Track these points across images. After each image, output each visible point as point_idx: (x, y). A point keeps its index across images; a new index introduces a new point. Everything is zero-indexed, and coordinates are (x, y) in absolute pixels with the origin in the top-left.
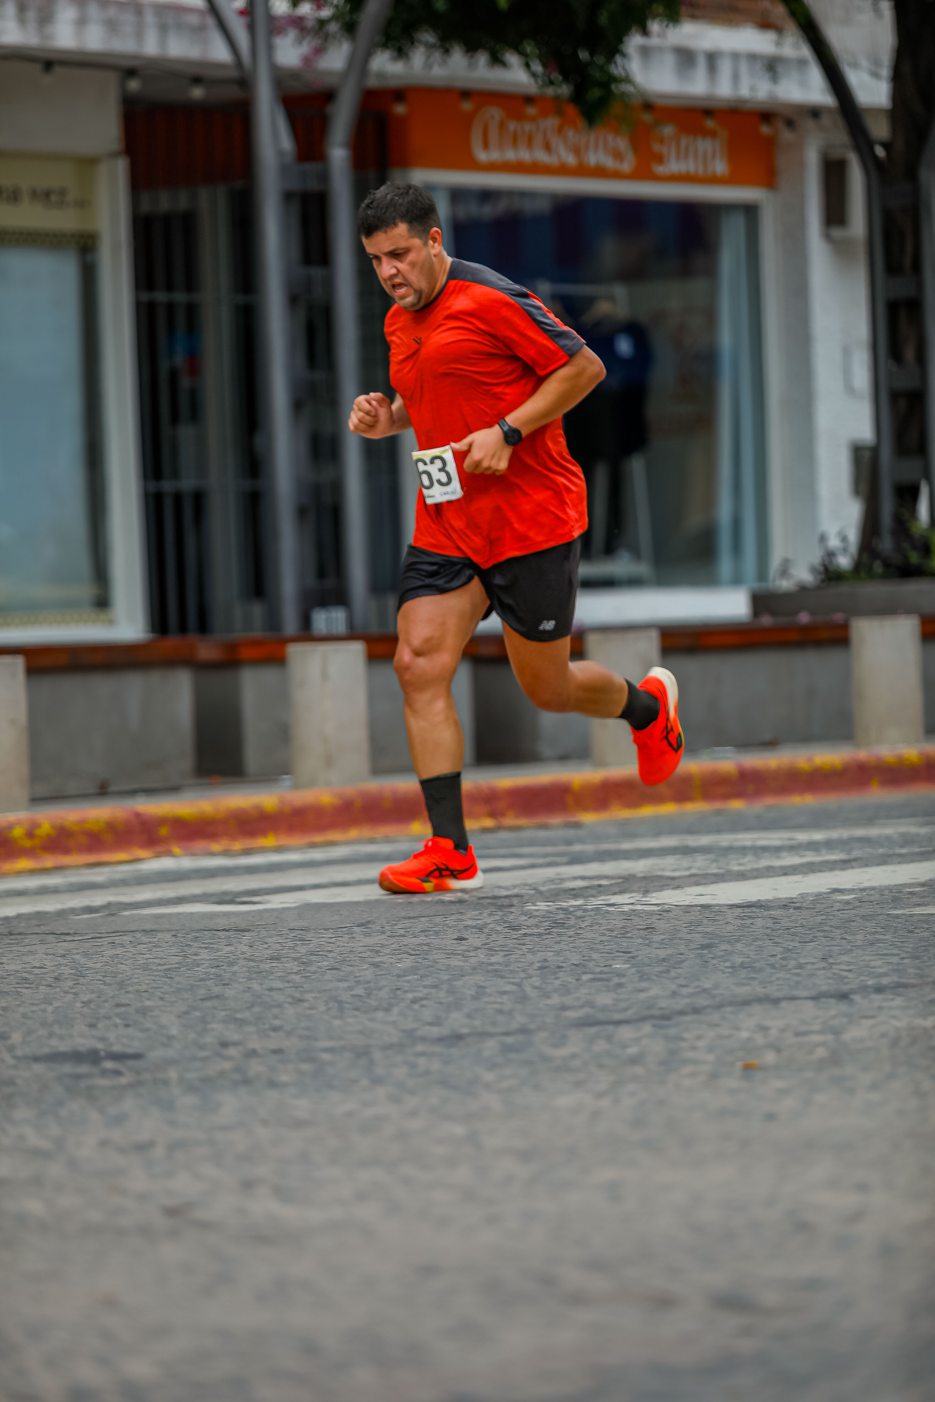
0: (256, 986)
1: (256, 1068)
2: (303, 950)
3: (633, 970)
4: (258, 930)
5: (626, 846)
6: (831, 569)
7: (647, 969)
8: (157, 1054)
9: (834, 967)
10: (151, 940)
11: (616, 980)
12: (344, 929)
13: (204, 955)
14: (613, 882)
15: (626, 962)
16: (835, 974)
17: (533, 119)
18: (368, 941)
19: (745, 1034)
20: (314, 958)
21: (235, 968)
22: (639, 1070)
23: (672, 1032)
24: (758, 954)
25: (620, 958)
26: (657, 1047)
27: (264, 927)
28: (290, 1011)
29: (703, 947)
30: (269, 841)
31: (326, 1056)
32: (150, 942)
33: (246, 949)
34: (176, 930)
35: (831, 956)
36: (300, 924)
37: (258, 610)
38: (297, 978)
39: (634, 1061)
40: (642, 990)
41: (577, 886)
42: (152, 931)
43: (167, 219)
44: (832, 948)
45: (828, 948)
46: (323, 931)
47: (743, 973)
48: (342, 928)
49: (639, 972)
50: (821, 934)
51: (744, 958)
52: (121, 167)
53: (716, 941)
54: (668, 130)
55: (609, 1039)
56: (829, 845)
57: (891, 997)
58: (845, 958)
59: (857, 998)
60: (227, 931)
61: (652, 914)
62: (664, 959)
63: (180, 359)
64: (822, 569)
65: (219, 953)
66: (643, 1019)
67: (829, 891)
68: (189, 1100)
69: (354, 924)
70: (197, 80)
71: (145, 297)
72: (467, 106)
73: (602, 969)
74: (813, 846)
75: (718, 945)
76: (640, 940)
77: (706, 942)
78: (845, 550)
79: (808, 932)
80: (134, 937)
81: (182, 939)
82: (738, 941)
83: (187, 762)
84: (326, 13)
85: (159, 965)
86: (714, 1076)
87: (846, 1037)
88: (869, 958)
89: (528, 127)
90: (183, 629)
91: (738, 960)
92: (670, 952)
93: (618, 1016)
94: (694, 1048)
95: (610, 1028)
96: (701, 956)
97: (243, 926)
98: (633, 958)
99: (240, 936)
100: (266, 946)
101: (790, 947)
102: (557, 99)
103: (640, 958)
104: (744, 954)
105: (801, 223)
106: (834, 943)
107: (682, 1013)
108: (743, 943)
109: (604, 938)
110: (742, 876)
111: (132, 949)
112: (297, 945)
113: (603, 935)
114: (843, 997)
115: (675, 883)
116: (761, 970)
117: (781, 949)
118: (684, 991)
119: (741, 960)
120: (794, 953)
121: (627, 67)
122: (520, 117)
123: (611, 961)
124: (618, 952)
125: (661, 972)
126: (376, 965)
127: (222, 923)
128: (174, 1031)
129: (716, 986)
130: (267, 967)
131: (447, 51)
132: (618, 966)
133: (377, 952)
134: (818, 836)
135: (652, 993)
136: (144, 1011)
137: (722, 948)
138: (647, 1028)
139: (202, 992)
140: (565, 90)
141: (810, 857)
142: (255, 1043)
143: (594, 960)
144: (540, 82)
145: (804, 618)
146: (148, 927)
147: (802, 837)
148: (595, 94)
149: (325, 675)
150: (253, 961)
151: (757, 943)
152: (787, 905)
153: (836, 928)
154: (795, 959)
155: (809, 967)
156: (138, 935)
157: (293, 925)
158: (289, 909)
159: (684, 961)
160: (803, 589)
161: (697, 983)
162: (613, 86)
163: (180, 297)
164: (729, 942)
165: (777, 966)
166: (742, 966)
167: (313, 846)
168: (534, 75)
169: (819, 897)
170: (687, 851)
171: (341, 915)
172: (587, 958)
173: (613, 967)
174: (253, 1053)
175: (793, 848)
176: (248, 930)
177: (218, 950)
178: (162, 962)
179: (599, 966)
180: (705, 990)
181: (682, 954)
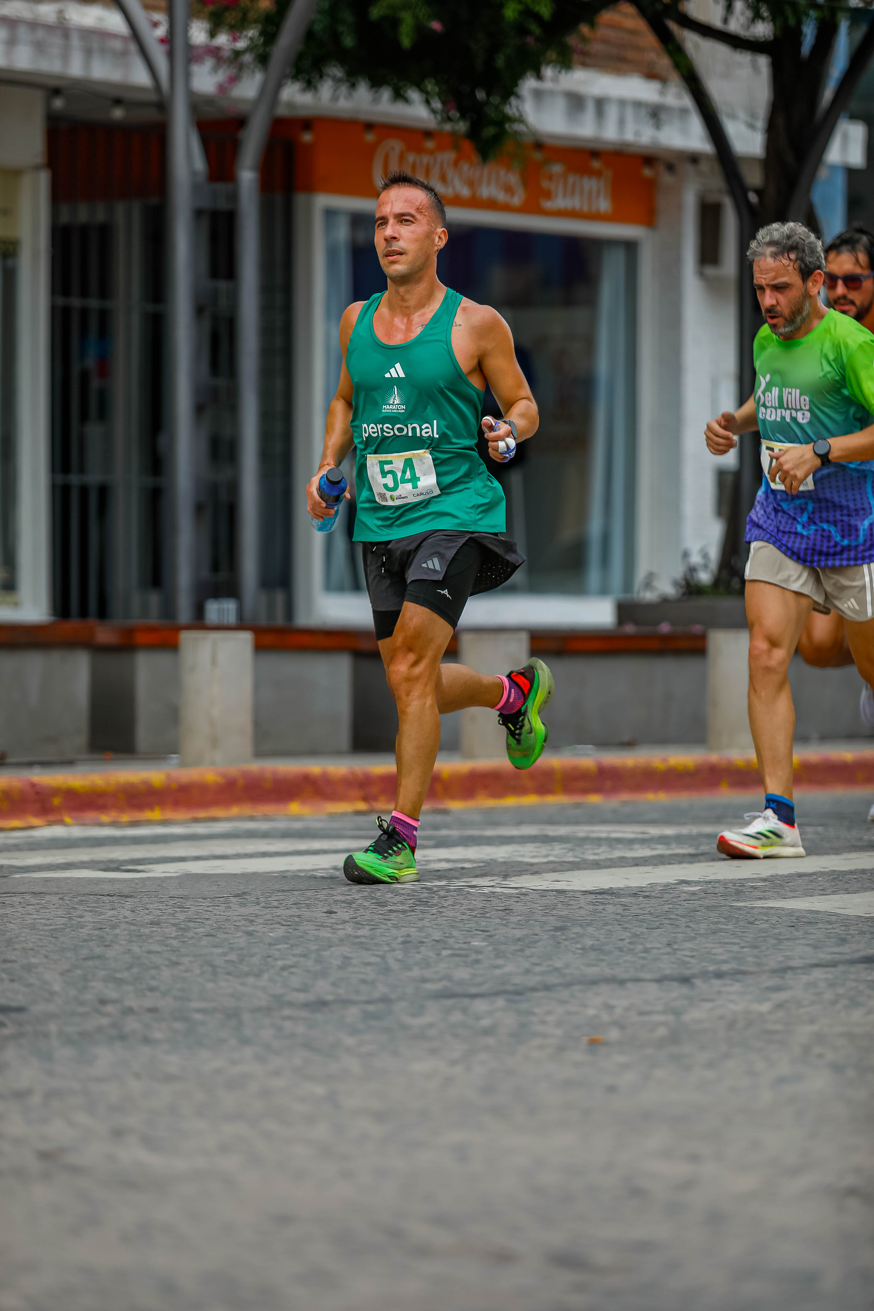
0: (136, 949)
1: (131, 1024)
2: (182, 916)
3: (490, 948)
4: (140, 896)
5: (489, 833)
6: (692, 583)
7: (503, 947)
8: (39, 1008)
9: (678, 952)
10: (39, 901)
11: (474, 956)
12: (222, 899)
13: (89, 917)
14: (475, 865)
15: (484, 940)
16: (678, 959)
17: (432, 152)
18: (243, 910)
19: (591, 1012)
20: (191, 925)
21: (117, 931)
22: (490, 1041)
23: (524, 1006)
24: (608, 938)
25: (479, 936)
26: (509, 1020)
27: (147, 893)
28: (166, 973)
29: (557, 929)
30: (156, 814)
31: (198, 1017)
32: (38, 904)
33: (128, 913)
34: (64, 894)
35: (675, 943)
36: (180, 892)
37: (154, 599)
38: (175, 943)
39: (488, 1032)
40: (497, 967)
41: (442, 868)
42: (40, 893)
43: (84, 230)
44: (676, 935)
45: (673, 935)
46: (201, 900)
47: (593, 955)
48: (219, 897)
49: (495, 949)
50: (667, 922)
51: (594, 940)
52: (44, 178)
53: (569, 924)
54: (557, 168)
55: (464, 1011)
56: (679, 839)
57: (729, 982)
58: (689, 945)
59: (698, 982)
60: (111, 896)
61: (510, 896)
62: (520, 938)
63: (91, 362)
64: (683, 583)
65: (103, 917)
66: (497, 994)
67: (677, 882)
68: (67, 1052)
69: (230, 894)
70: (118, 102)
71: (60, 301)
72: (370, 137)
73: (461, 945)
74: (664, 840)
75: (571, 928)
76: (498, 921)
77: (560, 924)
78: (706, 566)
79: (655, 919)
80: (24, 898)
81: (68, 902)
82: (589, 924)
83: (82, 739)
84: (241, 44)
85: (46, 925)
86: (561, 1049)
87: (687, 1017)
88: (710, 945)
89: (425, 159)
90: (84, 613)
91: (589, 942)
92: (525, 932)
93: (473, 990)
94: (543, 1022)
95: (466, 1001)
96: (554, 937)
97: (126, 892)
98: (491, 936)
99: (123, 902)
100: (147, 912)
101: (638, 933)
102: (453, 134)
103: (497, 937)
104: (595, 937)
105: (677, 261)
106: (679, 930)
107: (534, 989)
108: (594, 927)
109: (464, 917)
110: (597, 865)
111: (20, 910)
112: (176, 912)
113: (464, 914)
114: (685, 980)
115: (534, 870)
116: (610, 953)
117: (629, 934)
118: (537, 969)
119: (591, 943)
120: (640, 938)
121: (520, 108)
122: (420, 150)
123: (470, 939)
124: (477, 930)
125: (517, 951)
126: (250, 934)
127: (107, 888)
128: (57, 987)
129: (567, 966)
130: (147, 931)
131: (353, 86)
132: (476, 944)
133: (251, 921)
134: (669, 831)
135: (507, 969)
136: (29, 968)
137: (575, 930)
138: (500, 1002)
139: (85, 952)
140: (462, 127)
141: (661, 850)
142: (132, 1002)
143: (454, 937)
144: (439, 117)
145: (665, 628)
146: (37, 889)
147: (654, 831)
148: (489, 131)
149: (214, 662)
150: (134, 925)
151: (607, 928)
152: (636, 893)
153: (682, 916)
154: (642, 944)
155: (655, 951)
156: (27, 897)
157: (172, 893)
158: (170, 878)
159: (538, 941)
160: (665, 601)
161: (549, 963)
162: (507, 126)
163: (94, 303)
164: (581, 925)
165: (625, 949)
166: (593, 948)
167: (196, 820)
168: (434, 111)
169: (667, 888)
170: (546, 840)
171: (219, 886)
172: (447, 935)
173: (472, 944)
174: (129, 1011)
175: (645, 842)
176: (131, 896)
177: (102, 914)
178: (48, 922)
179: (459, 943)
180: (556, 969)
181: (536, 935)
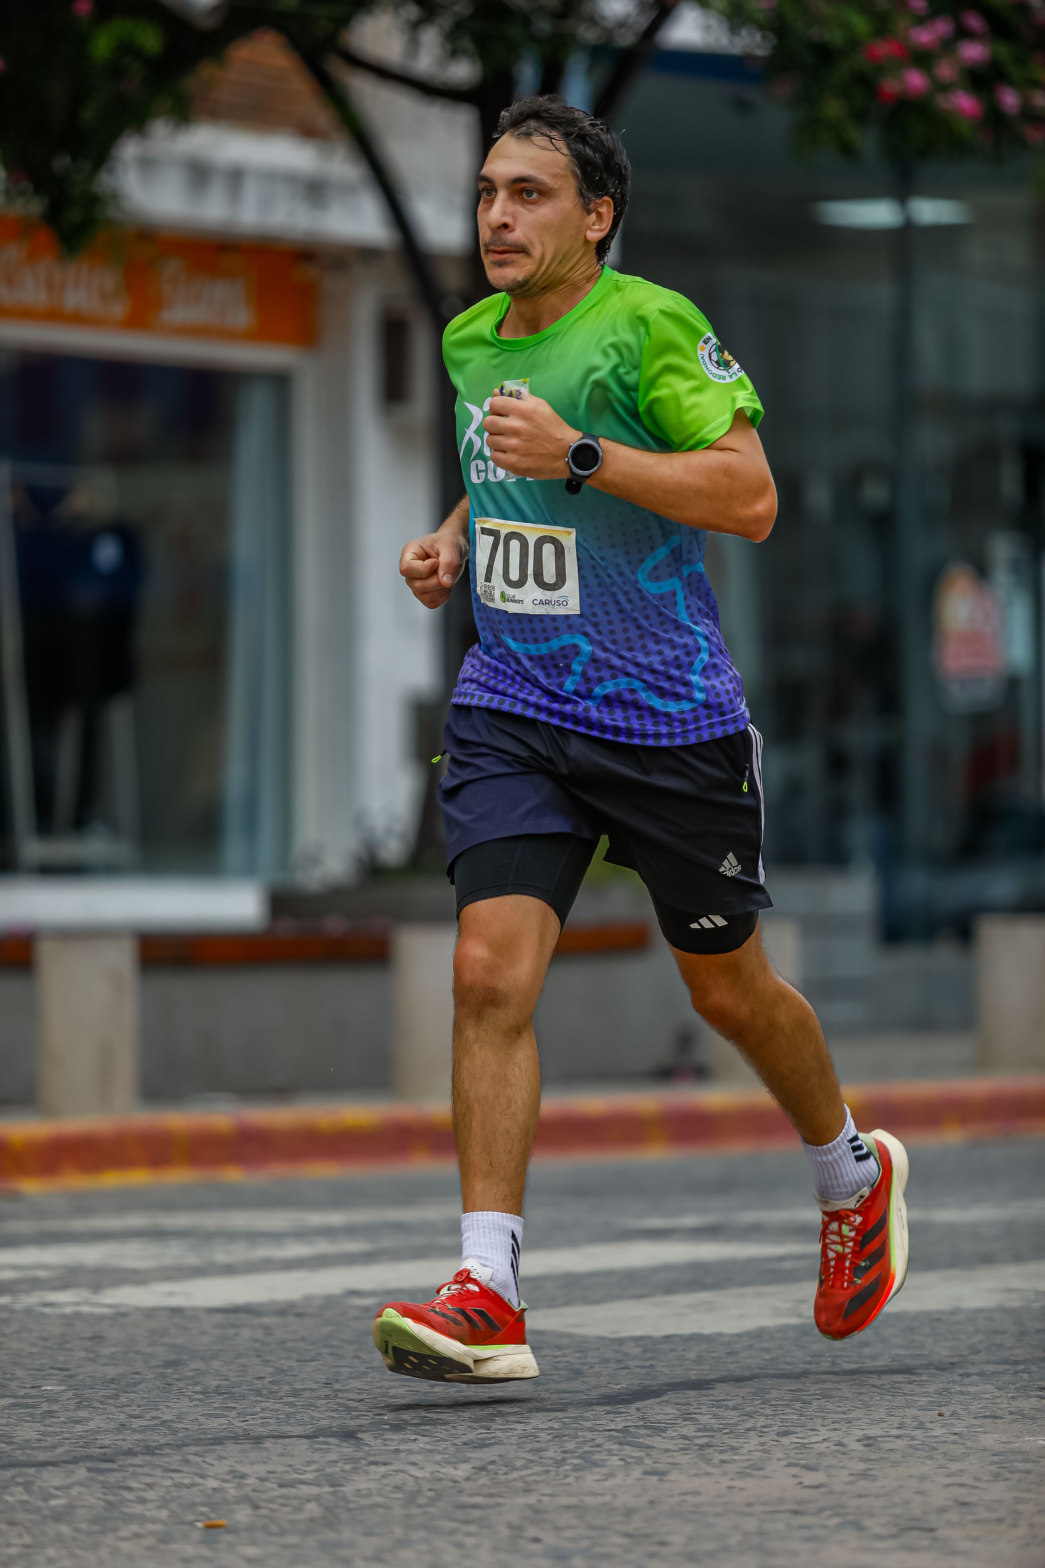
3: (70, 1394)
5: (79, 1225)
6: (375, 862)
7: (87, 1393)
9: (340, 1395)
11: (45, 1407)
15: (61, 1382)
16: (340, 1404)
19: (212, 1483)
22: (64, 1529)
23: (113, 1478)
24: (240, 1376)
25: (54, 1378)
26: (93, 1498)
29: (167, 1364)
35: (337, 1381)
39: (57, 1517)
40: (78, 1422)
44: (340, 1369)
45: (334, 1370)
47: (217, 1401)
49: (76, 1396)
50: (327, 1350)
51: (221, 1380)
53: (186, 1357)
55: (27, 1486)
56: (350, 1231)
57: (413, 1437)
58: (357, 1384)
59: (367, 1437)
61: (101, 1318)
62: (113, 1379)
66: (75, 1461)
73: (27, 1391)
74: (329, 1233)
75: (188, 1363)
76: (82, 1354)
77: (171, 1357)
79: (311, 1347)
82: (215, 1357)
86: (165, 1539)
87: (348, 1489)
88: (387, 1384)
91: (213, 1383)
92: (121, 1370)
93: (42, 1456)
94: (142, 1501)
95: (32, 1471)
96: (163, 1376)
98: (71, 1377)
101: (284, 1368)
102: (23, 219)
103: (81, 1377)
104: (221, 1376)
106: (344, 1363)
107: (130, 1453)
108: (221, 1361)
109: (34, 1350)
110: (229, 1270)
113: (34, 1345)
114: (349, 1435)
115: (137, 1277)
116: (243, 1397)
117: (271, 1370)
118: (136, 1423)
119: (216, 1383)
120: (288, 1375)
123: (41, 1381)
124: (51, 1368)
125: (108, 1397)
129: (180, 1417)
132: (49, 1388)
134: (336, 1218)
135: (92, 1425)
137: (193, 1366)
138: (81, 1473)
140: (36, 207)
141: (323, 1247)
143: (18, 1379)
145: (333, 925)
147: (315, 1219)
151: (240, 1361)
152: (285, 1310)
153: (349, 1342)
154: (289, 1383)
155: (307, 1394)
159: (140, 1383)
161: (154, 1413)
162: (96, 209)
164: (202, 1359)
165: (264, 1392)
166: (217, 1391)
169: (329, 1302)
170: (157, 1234)
172: (8, 1376)
173: (43, 1388)
175: (302, 1234)
179: (25, 1387)
180: (163, 1422)
181: (137, 1373)
